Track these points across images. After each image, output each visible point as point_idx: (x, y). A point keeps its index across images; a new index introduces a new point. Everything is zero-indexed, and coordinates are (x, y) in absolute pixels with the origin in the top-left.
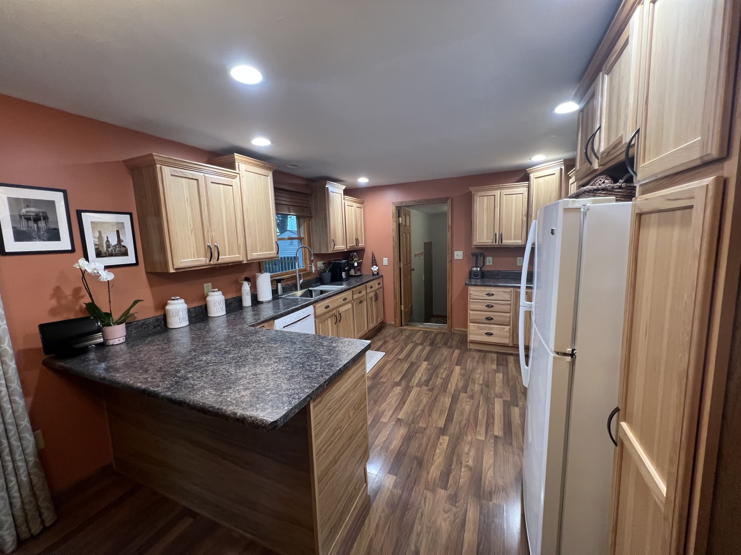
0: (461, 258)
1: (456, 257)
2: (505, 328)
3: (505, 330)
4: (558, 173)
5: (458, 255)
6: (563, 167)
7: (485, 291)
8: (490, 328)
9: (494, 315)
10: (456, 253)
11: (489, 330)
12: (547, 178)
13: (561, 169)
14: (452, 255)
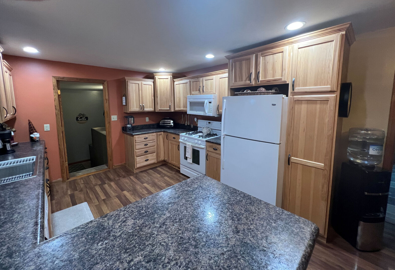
0: (116, 120)
1: (112, 120)
2: (153, 155)
3: (154, 155)
4: (170, 79)
5: (114, 118)
6: (172, 76)
7: (143, 137)
8: (147, 157)
9: (148, 149)
10: (112, 117)
11: (146, 158)
12: (165, 79)
13: (171, 77)
14: (110, 118)
